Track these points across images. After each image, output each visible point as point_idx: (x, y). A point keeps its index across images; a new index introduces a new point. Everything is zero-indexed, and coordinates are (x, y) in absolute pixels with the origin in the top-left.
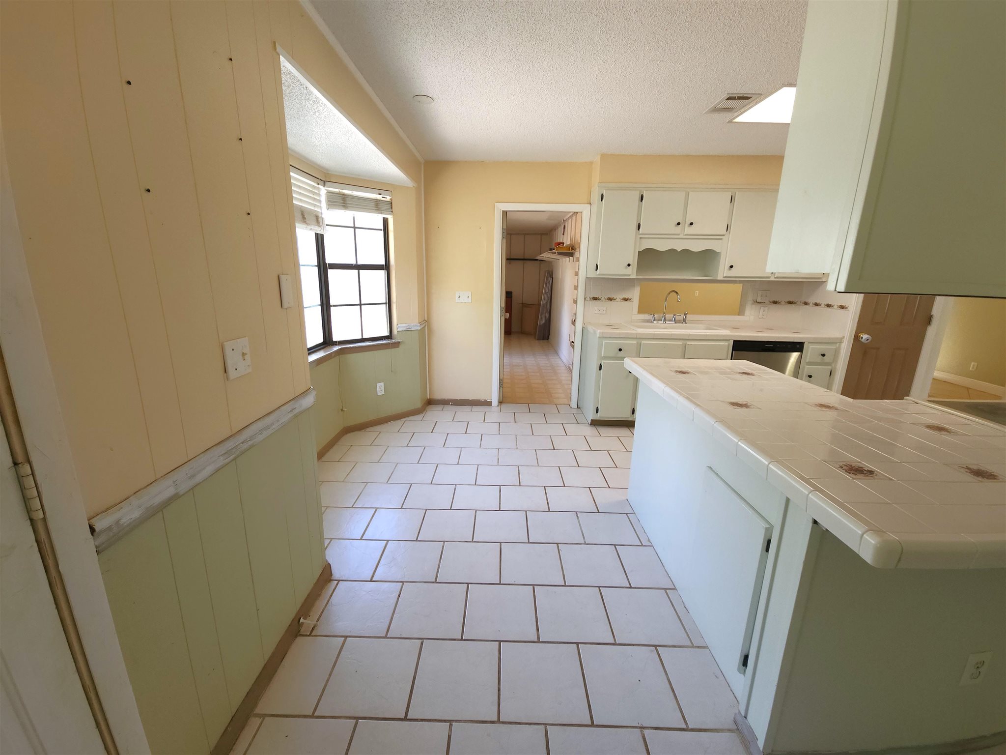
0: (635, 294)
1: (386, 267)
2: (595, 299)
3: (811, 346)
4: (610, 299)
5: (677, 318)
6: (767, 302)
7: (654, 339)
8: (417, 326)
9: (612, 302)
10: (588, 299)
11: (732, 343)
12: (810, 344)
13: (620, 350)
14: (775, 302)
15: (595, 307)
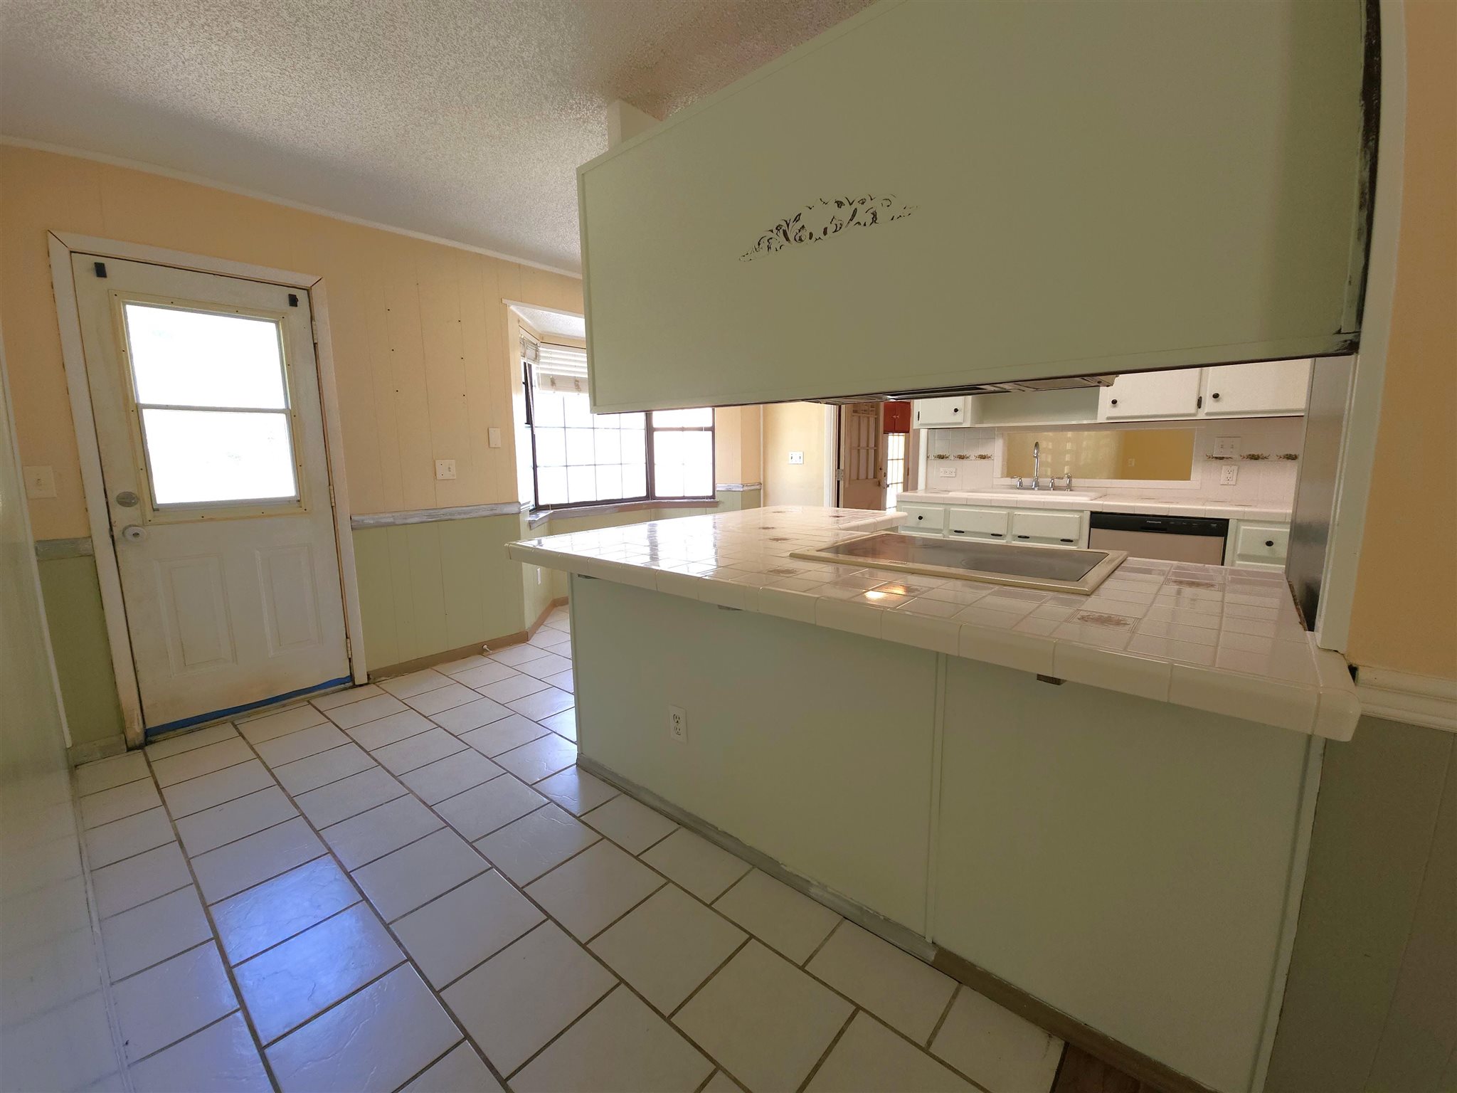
0: (997, 449)
1: (712, 429)
2: (941, 457)
3: (1243, 527)
4: (961, 457)
5: (1058, 482)
6: (1236, 456)
7: (966, 505)
8: (738, 487)
9: (964, 461)
10: (932, 457)
11: (1087, 516)
12: (1241, 523)
13: (920, 518)
14: (1254, 457)
15: (942, 468)
